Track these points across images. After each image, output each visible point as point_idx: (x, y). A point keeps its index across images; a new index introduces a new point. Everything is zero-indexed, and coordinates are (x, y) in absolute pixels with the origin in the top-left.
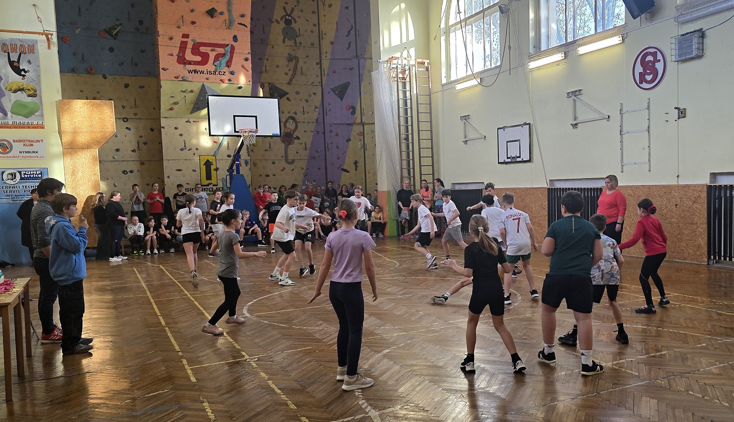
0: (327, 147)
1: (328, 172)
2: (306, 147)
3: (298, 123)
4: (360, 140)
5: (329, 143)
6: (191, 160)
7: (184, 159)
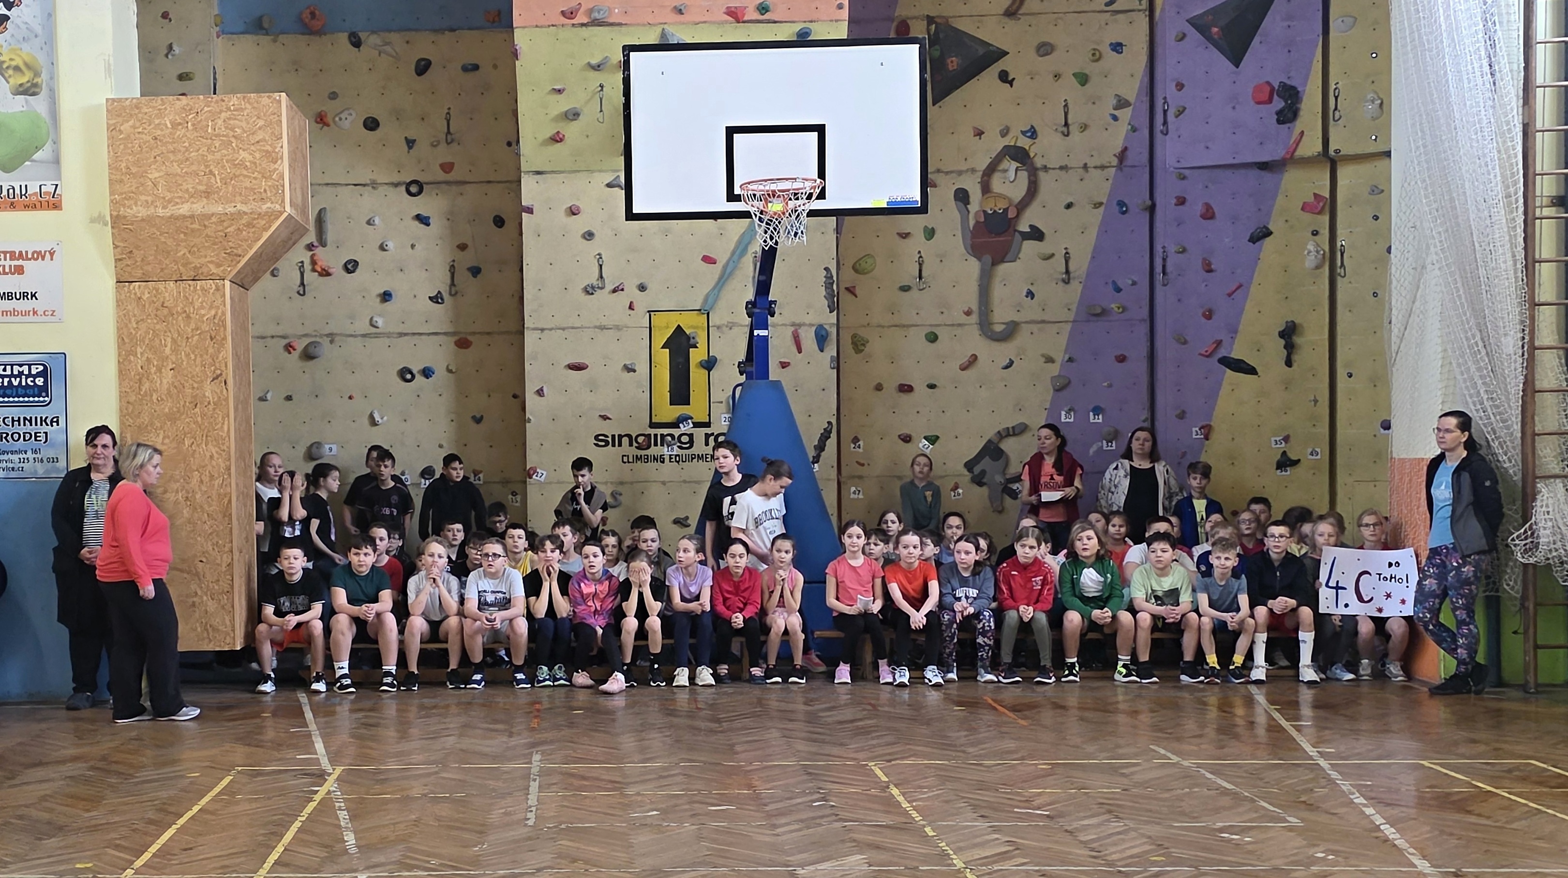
0: (1158, 268)
1: (1160, 374)
2: (1067, 272)
3: (1042, 175)
4: (1315, 233)
5: (1172, 249)
6: (618, 328)
7: (596, 327)
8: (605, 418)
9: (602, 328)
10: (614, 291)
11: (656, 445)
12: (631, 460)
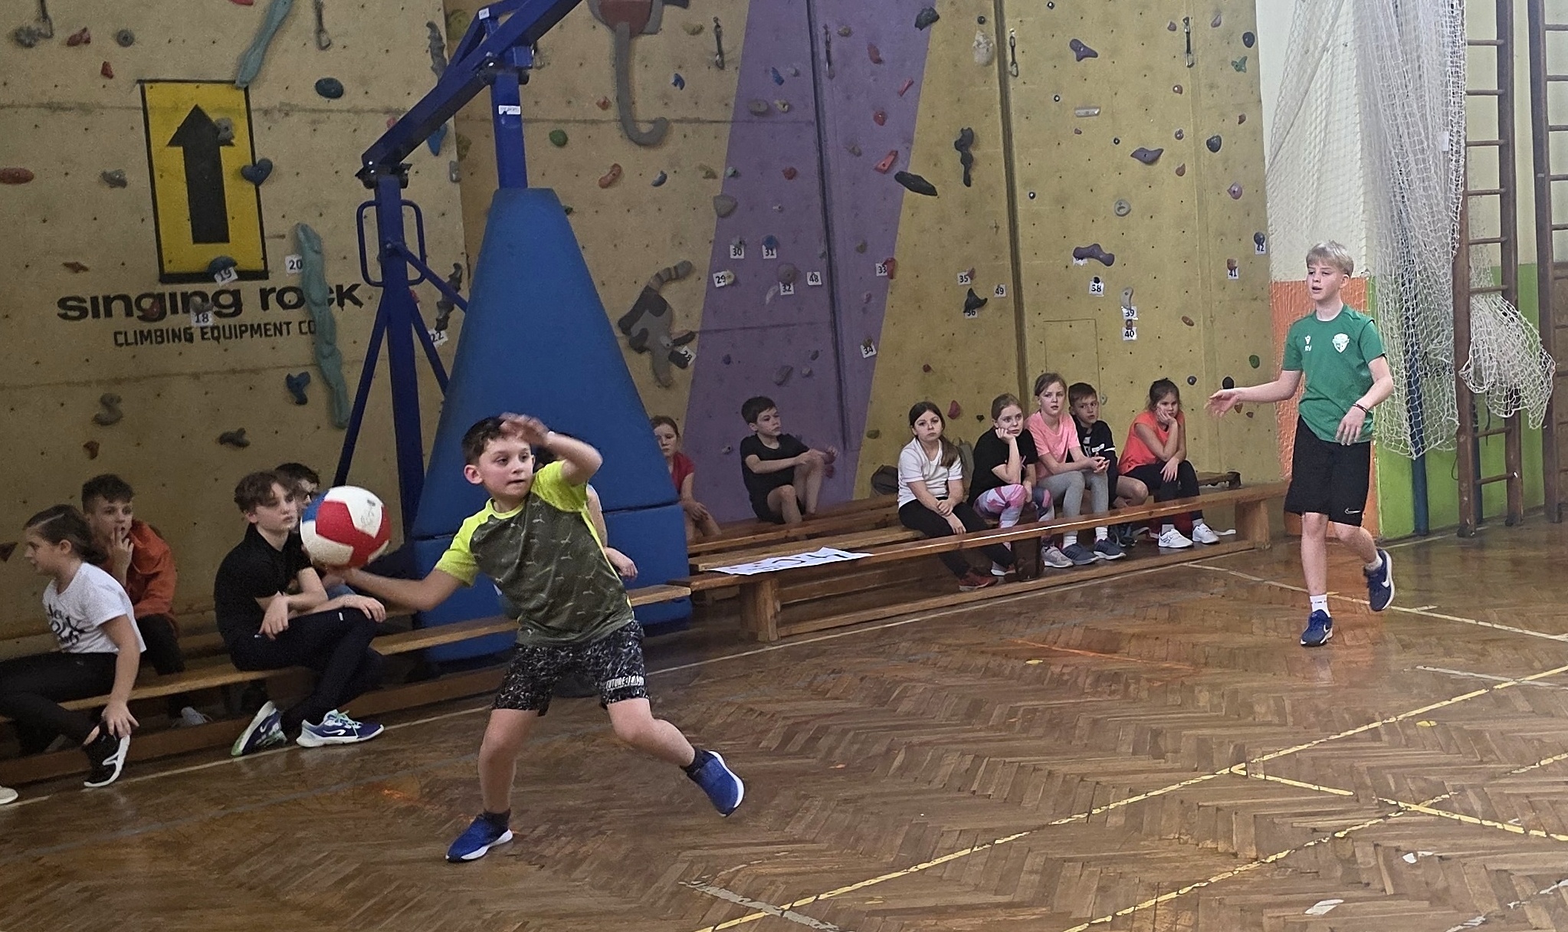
0: (821, 55)
2: (720, 52)
6: (84, 109)
7: (41, 105)
8: (76, 268)
9: (54, 107)
10: (73, 42)
11: (175, 311)
12: (131, 339)
